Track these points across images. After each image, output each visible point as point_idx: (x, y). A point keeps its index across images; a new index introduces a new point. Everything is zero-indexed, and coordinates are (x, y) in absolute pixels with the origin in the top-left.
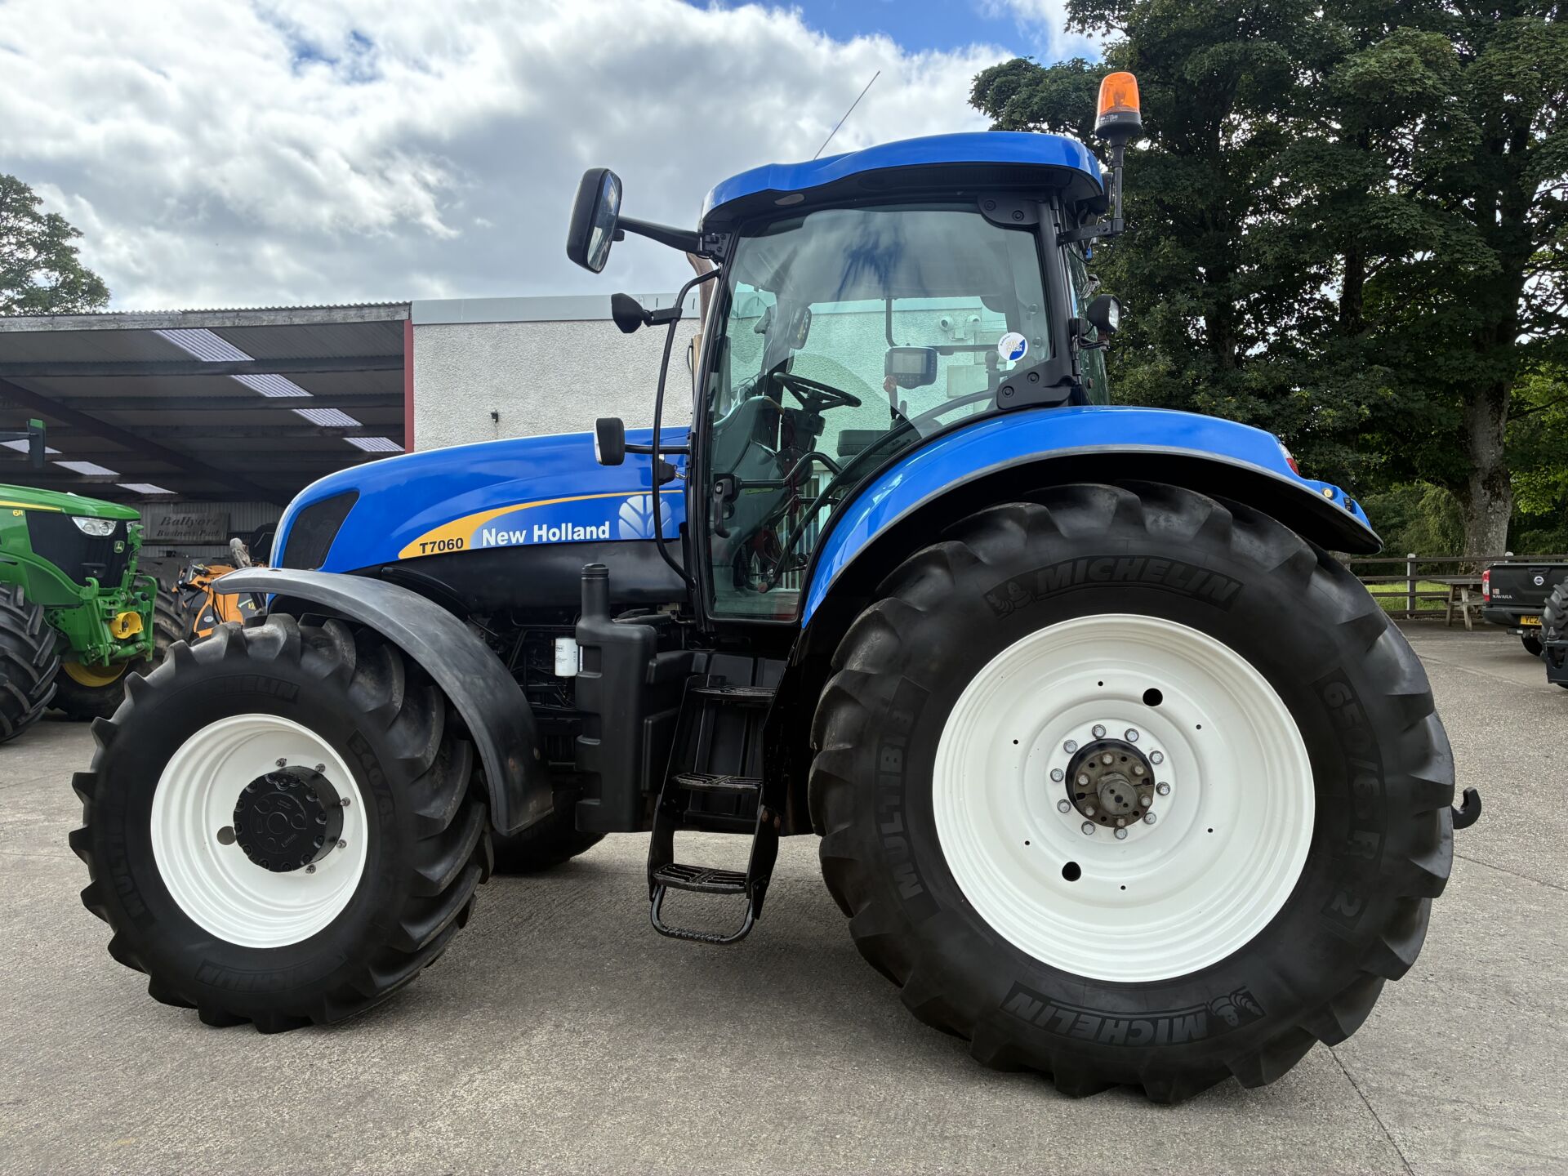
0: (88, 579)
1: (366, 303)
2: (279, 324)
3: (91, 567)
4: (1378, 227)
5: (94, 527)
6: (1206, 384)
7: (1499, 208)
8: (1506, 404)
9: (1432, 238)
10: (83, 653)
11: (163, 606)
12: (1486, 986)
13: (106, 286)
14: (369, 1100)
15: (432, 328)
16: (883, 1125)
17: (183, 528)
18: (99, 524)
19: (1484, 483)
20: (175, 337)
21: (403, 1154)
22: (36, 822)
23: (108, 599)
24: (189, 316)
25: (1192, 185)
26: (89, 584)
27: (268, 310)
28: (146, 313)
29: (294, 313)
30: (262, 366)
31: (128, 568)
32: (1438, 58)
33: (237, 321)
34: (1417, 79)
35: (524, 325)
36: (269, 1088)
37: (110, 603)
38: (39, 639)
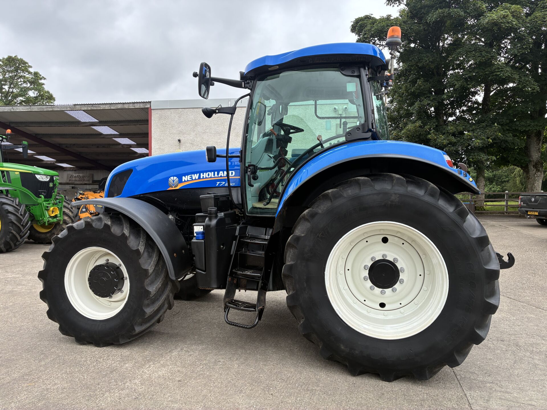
0: (40, 196)
1: (136, 102)
2: (106, 109)
3: (41, 192)
4: (496, 75)
5: (42, 178)
6: (434, 130)
7: (540, 68)
8: (542, 138)
9: (515, 79)
10: (39, 221)
11: (66, 205)
12: (510, 343)
13: (54, 96)
14: (114, 372)
15: (158, 110)
16: (287, 385)
17: (78, 179)
18: (44, 177)
19: (533, 166)
20: (72, 113)
21: (122, 391)
22: (18, 277)
23: (47, 203)
24: (76, 106)
25: (429, 60)
26: (41, 197)
27: (103, 104)
28: (62, 105)
29: (111, 105)
30: (102, 123)
31: (54, 192)
32: (518, 15)
33: (92, 108)
34: (510, 22)
35: (189, 109)
36: (81, 368)
37: (48, 204)
38: (24, 216)
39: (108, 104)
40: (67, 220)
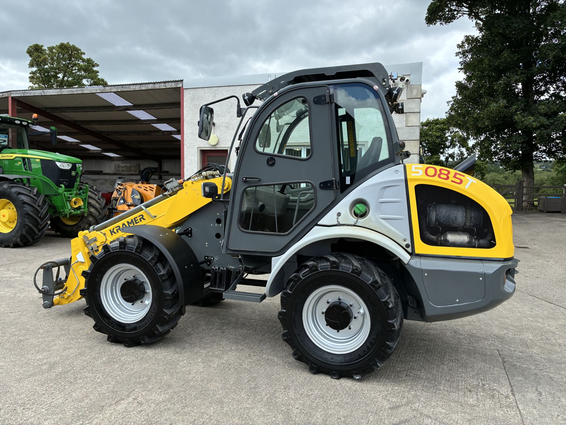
0: (61, 185)
1: (167, 81)
2: (137, 90)
3: (62, 181)
10: (60, 212)
15: (191, 90)
17: (125, 169)
18: (65, 165)
20: (104, 96)
29: (142, 85)
30: (136, 107)
31: (76, 182)
35: (225, 87)
37: (70, 194)
38: (41, 207)
39: (138, 84)
40: (93, 212)
